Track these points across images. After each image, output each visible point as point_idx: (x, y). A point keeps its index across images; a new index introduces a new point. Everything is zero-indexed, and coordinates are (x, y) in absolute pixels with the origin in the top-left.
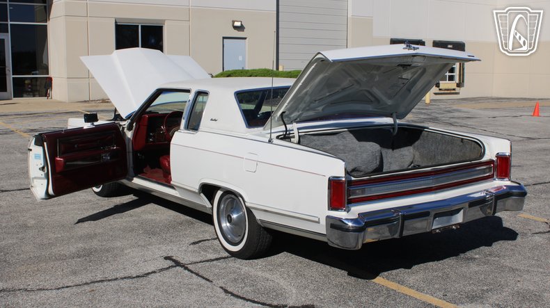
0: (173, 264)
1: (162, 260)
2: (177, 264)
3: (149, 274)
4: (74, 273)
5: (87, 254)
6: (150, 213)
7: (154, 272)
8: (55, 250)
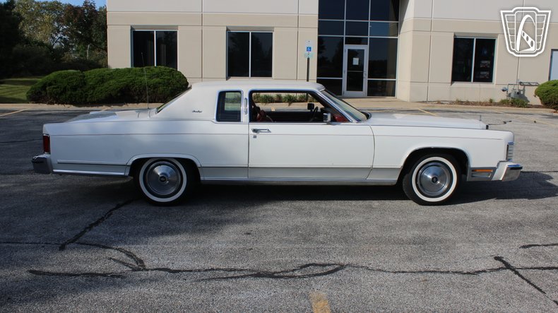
0: (503, 266)
1: (492, 259)
2: (508, 266)
3: (479, 272)
4: (410, 259)
5: (421, 242)
6: (480, 209)
7: (484, 271)
8: (394, 233)
